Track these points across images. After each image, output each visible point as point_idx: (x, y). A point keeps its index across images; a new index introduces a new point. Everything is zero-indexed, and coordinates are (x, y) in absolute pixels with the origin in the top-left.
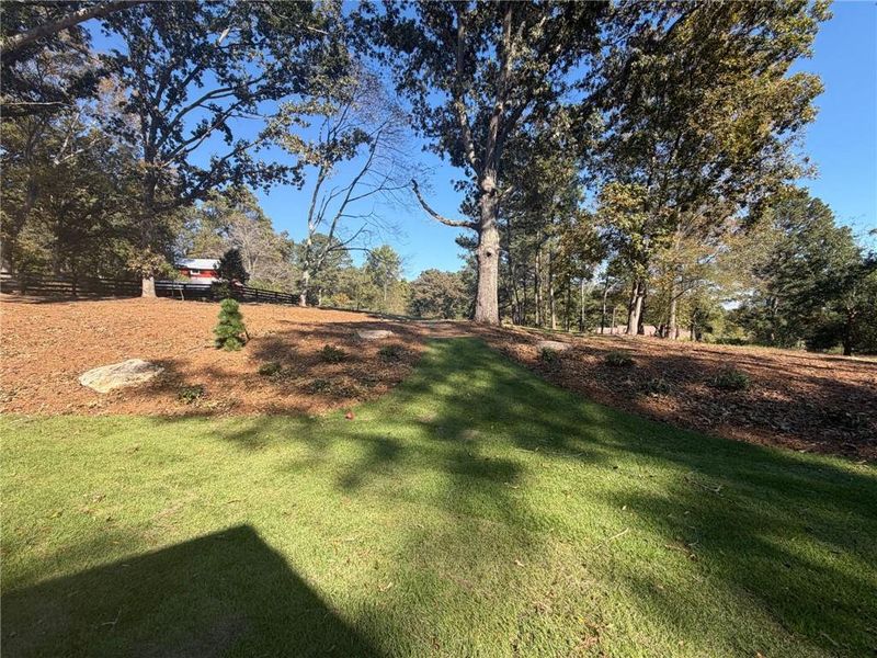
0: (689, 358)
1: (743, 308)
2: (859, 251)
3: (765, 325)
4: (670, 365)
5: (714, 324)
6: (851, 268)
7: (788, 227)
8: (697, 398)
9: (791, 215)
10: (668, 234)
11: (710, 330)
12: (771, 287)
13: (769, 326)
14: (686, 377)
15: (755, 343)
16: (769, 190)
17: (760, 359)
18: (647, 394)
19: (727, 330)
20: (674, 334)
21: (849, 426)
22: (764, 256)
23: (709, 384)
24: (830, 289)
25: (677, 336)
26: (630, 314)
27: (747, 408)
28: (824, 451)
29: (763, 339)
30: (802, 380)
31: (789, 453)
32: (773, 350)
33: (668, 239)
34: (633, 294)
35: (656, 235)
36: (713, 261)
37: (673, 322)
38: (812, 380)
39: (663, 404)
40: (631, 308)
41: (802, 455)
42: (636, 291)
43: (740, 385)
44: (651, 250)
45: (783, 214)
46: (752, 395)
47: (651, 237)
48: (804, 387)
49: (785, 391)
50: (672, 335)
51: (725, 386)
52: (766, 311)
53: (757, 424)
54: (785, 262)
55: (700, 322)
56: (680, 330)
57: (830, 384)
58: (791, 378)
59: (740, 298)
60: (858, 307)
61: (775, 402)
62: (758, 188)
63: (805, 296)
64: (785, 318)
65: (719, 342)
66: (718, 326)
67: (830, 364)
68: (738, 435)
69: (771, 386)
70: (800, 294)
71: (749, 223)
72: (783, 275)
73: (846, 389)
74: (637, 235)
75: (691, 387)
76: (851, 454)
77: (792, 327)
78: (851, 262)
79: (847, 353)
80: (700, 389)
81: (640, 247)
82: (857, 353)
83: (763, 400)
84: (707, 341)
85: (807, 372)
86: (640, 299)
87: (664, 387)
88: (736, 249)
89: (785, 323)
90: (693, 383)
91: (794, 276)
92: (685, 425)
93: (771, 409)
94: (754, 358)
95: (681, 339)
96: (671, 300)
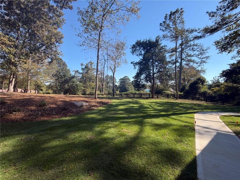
0: (31, 99)
1: (50, 85)
2: (71, 74)
3: (55, 89)
4: (23, 102)
5: (43, 88)
6: (70, 78)
7: (60, 66)
8: (31, 111)
9: (60, 64)
10: (25, 59)
11: (42, 90)
12: (56, 80)
13: (56, 89)
14: (29, 105)
15: (53, 93)
16: (54, 56)
17: (52, 97)
18: (11, 113)
19: (47, 90)
20: (29, 91)
21: (66, 110)
22: (54, 72)
23: (36, 106)
24: (66, 81)
25: (30, 92)
26: (9, 84)
27: (46, 111)
28: (62, 117)
29: (55, 92)
30: (59, 101)
31: (55, 119)
32: (56, 95)
33: (25, 61)
34: (10, 77)
35: (21, 58)
36: (42, 71)
37: (29, 88)
38: (61, 101)
39: (17, 115)
40: (10, 82)
41: (57, 119)
42: (12, 76)
43: (45, 105)
44: (18, 63)
45: (58, 63)
46: (48, 107)
47: (18, 58)
48: (59, 103)
49: (56, 104)
50: (29, 92)
51: (41, 106)
52: (55, 86)
53: (48, 114)
54: (59, 74)
55: (38, 87)
56: (32, 90)
57: (64, 101)
58: (57, 101)
59: (49, 82)
60: (71, 85)
61: (53, 108)
62: (52, 54)
63: (62, 82)
64: (59, 87)
65: (44, 93)
66: (44, 89)
67: (65, 97)
68: (42, 119)
69: (52, 103)
70: (61, 82)
71: (50, 63)
72: (59, 77)
73: (67, 102)
74: (12, 56)
75: (30, 108)
76: (66, 116)
77: (60, 90)
78: (70, 76)
79: (69, 95)
80: (33, 108)
81: (13, 60)
82: (71, 94)
83: (50, 108)
84: (40, 93)
85: (61, 99)
86: (14, 79)
87: (18, 109)
88: (47, 69)
89: (59, 88)
90: (31, 106)
91: (60, 78)
92: (25, 120)
93: (52, 109)
94: (50, 97)
95: (32, 93)
96: (28, 80)
